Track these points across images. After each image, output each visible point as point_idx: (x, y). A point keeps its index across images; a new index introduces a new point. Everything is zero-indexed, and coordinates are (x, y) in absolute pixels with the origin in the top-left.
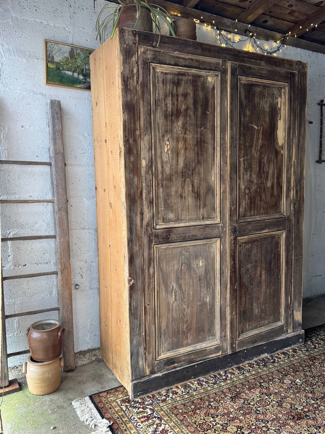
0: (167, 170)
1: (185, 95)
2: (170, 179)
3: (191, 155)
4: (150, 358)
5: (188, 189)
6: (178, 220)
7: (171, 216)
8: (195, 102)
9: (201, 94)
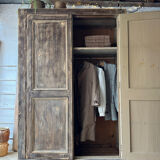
0: (40, 64)
1: (49, 32)
2: (41, 68)
3: (52, 57)
4: (28, 151)
5: (51, 72)
6: (45, 87)
7: (42, 85)
8: (54, 34)
9: (57, 31)
